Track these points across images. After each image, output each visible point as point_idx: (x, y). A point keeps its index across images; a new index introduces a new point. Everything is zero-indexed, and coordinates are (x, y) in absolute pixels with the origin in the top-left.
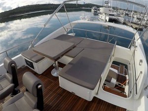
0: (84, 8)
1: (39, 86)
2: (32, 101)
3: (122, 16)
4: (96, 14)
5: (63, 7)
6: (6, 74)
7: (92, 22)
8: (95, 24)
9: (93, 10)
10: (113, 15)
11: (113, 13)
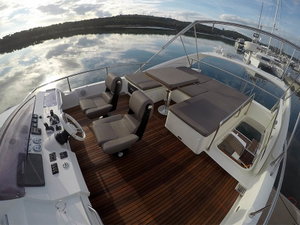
0: (223, 37)
1: (150, 107)
2: (132, 123)
3: (282, 65)
4: (241, 51)
5: (192, 29)
6: (105, 93)
7: (229, 59)
8: (234, 63)
9: (237, 44)
10: (268, 60)
11: (269, 57)
